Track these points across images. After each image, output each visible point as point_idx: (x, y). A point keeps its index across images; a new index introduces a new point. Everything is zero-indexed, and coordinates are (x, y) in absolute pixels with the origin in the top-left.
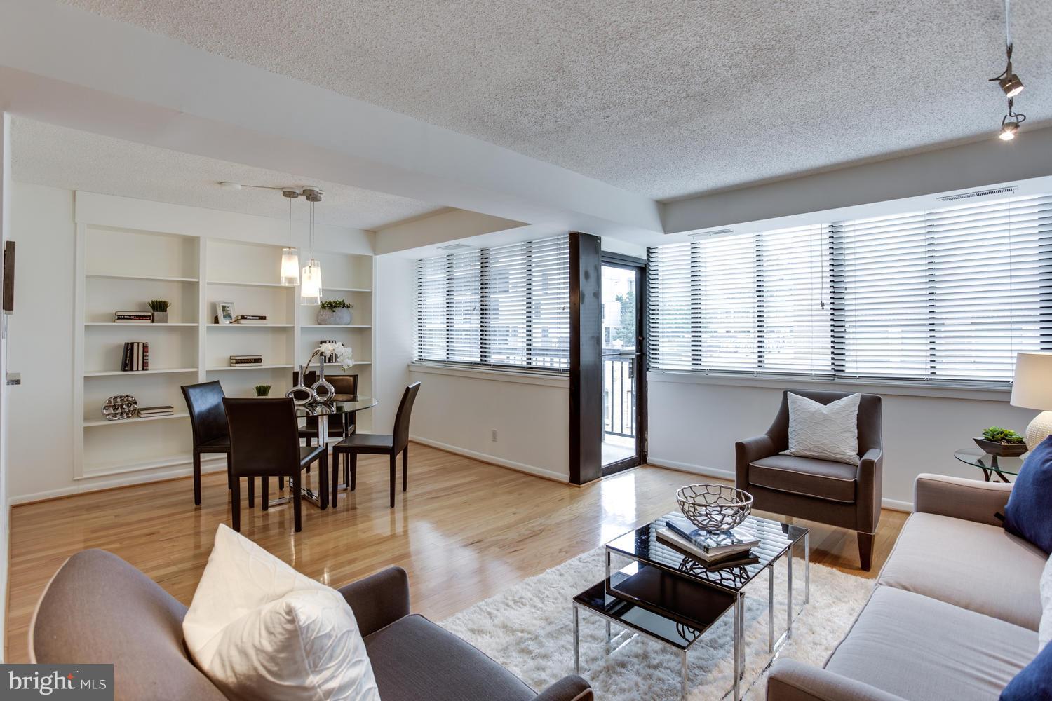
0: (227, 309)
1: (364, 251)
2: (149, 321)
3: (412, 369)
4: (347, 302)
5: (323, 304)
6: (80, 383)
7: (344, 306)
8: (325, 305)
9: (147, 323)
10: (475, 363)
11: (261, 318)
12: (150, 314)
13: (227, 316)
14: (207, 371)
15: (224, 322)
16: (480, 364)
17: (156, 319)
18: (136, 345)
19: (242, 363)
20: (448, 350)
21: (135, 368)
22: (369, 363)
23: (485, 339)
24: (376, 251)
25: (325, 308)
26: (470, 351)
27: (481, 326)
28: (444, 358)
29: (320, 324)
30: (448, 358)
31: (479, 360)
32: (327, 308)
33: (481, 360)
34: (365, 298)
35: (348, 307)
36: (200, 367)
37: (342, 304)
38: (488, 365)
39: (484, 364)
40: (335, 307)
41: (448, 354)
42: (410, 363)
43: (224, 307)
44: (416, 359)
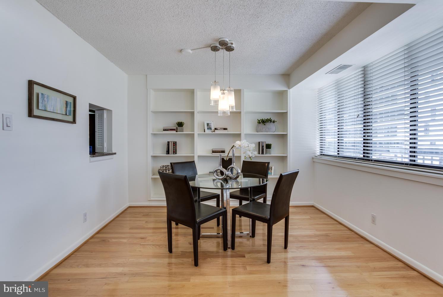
0: (210, 125)
1: (282, 88)
2: (175, 131)
3: (315, 160)
4: (273, 119)
5: (259, 121)
6: (150, 159)
7: (271, 122)
8: (260, 121)
9: (174, 132)
10: (358, 159)
11: (225, 129)
12: (175, 128)
13: (209, 128)
14: (198, 156)
15: (208, 131)
16: (363, 159)
17: (178, 130)
18: (170, 143)
19: (215, 152)
20: (338, 148)
21: (170, 153)
22: (286, 155)
23: (368, 140)
24: (289, 86)
25: (260, 123)
26: (354, 149)
27: (364, 129)
28: (336, 154)
29: (258, 132)
30: (338, 154)
31: (362, 156)
32: (261, 123)
33: (364, 156)
34: (283, 116)
35: (274, 122)
36: (195, 153)
37: (269, 121)
38: (369, 160)
39: (366, 159)
40: (265, 122)
41: (338, 151)
42: (314, 157)
43: (208, 124)
44: (319, 154)
